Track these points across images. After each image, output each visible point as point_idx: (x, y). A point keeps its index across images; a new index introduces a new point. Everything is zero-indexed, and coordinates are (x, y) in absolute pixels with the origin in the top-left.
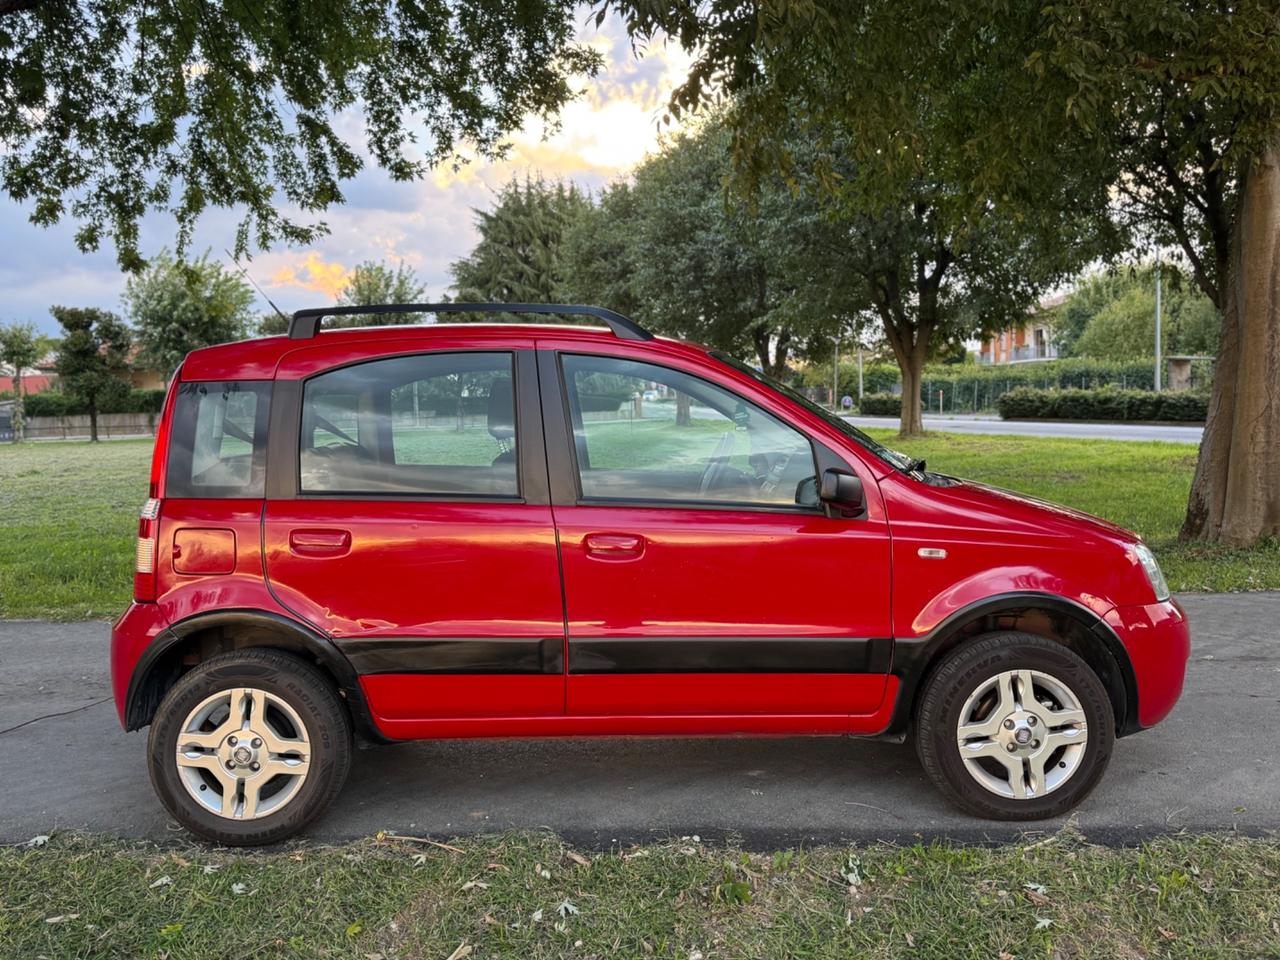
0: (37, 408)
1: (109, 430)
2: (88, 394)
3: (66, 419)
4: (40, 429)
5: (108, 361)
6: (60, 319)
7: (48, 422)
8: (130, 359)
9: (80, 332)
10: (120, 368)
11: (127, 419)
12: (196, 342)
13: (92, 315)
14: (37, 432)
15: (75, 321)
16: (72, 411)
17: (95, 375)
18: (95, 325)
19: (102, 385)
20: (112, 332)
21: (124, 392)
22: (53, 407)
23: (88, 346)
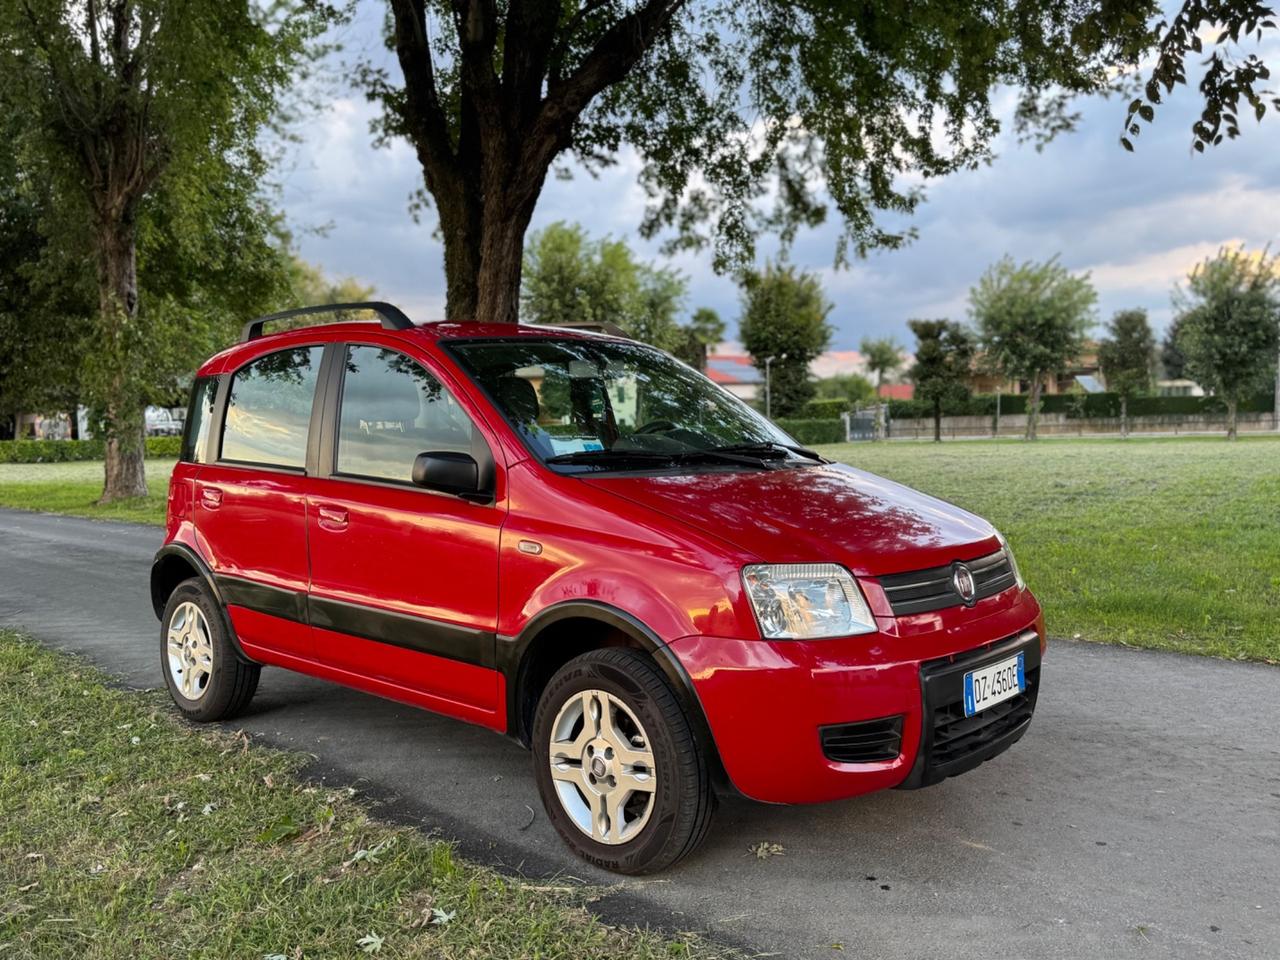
0: (898, 412)
1: (953, 431)
2: (933, 398)
3: (922, 420)
4: (900, 430)
5: (953, 366)
6: (915, 331)
7: (907, 423)
8: (974, 364)
9: (929, 341)
10: (963, 373)
11: (973, 421)
12: (1031, 345)
13: (942, 326)
14: (897, 433)
15: (927, 332)
16: (926, 414)
17: (940, 380)
18: (944, 335)
19: (946, 389)
20: (958, 339)
21: (965, 396)
22: (912, 411)
23: (935, 354)
